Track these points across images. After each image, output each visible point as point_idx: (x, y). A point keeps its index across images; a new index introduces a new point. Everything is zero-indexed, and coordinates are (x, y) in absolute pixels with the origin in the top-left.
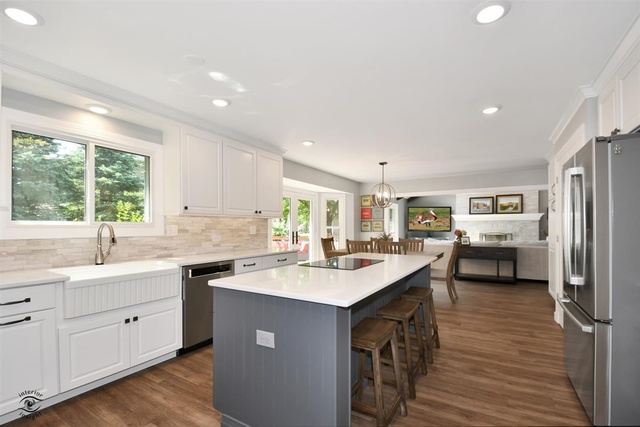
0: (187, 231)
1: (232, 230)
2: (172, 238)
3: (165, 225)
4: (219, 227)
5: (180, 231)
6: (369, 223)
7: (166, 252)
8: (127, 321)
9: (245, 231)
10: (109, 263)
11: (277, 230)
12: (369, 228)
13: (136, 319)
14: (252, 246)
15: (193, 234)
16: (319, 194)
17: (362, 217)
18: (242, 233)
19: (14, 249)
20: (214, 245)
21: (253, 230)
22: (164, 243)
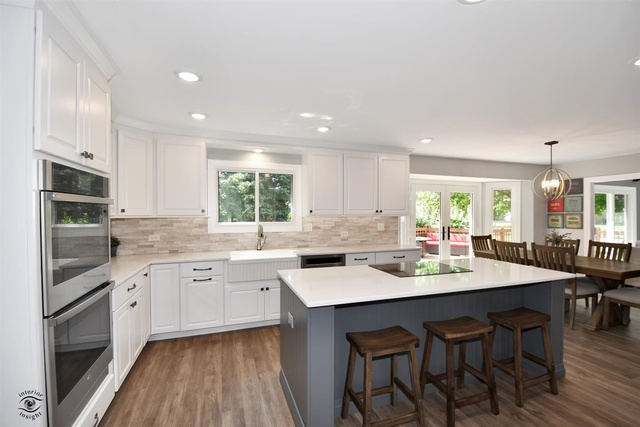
0: (319, 228)
1: (359, 227)
2: (308, 233)
3: (303, 223)
4: (347, 224)
5: (314, 228)
6: (560, 218)
7: (304, 244)
8: (262, 289)
9: (372, 227)
10: (266, 249)
11: (454, 222)
12: (560, 223)
13: (267, 289)
14: (379, 242)
15: (324, 230)
16: (483, 183)
17: (550, 209)
18: (370, 230)
19: (217, 239)
20: (343, 240)
21: (381, 227)
22: (302, 237)
